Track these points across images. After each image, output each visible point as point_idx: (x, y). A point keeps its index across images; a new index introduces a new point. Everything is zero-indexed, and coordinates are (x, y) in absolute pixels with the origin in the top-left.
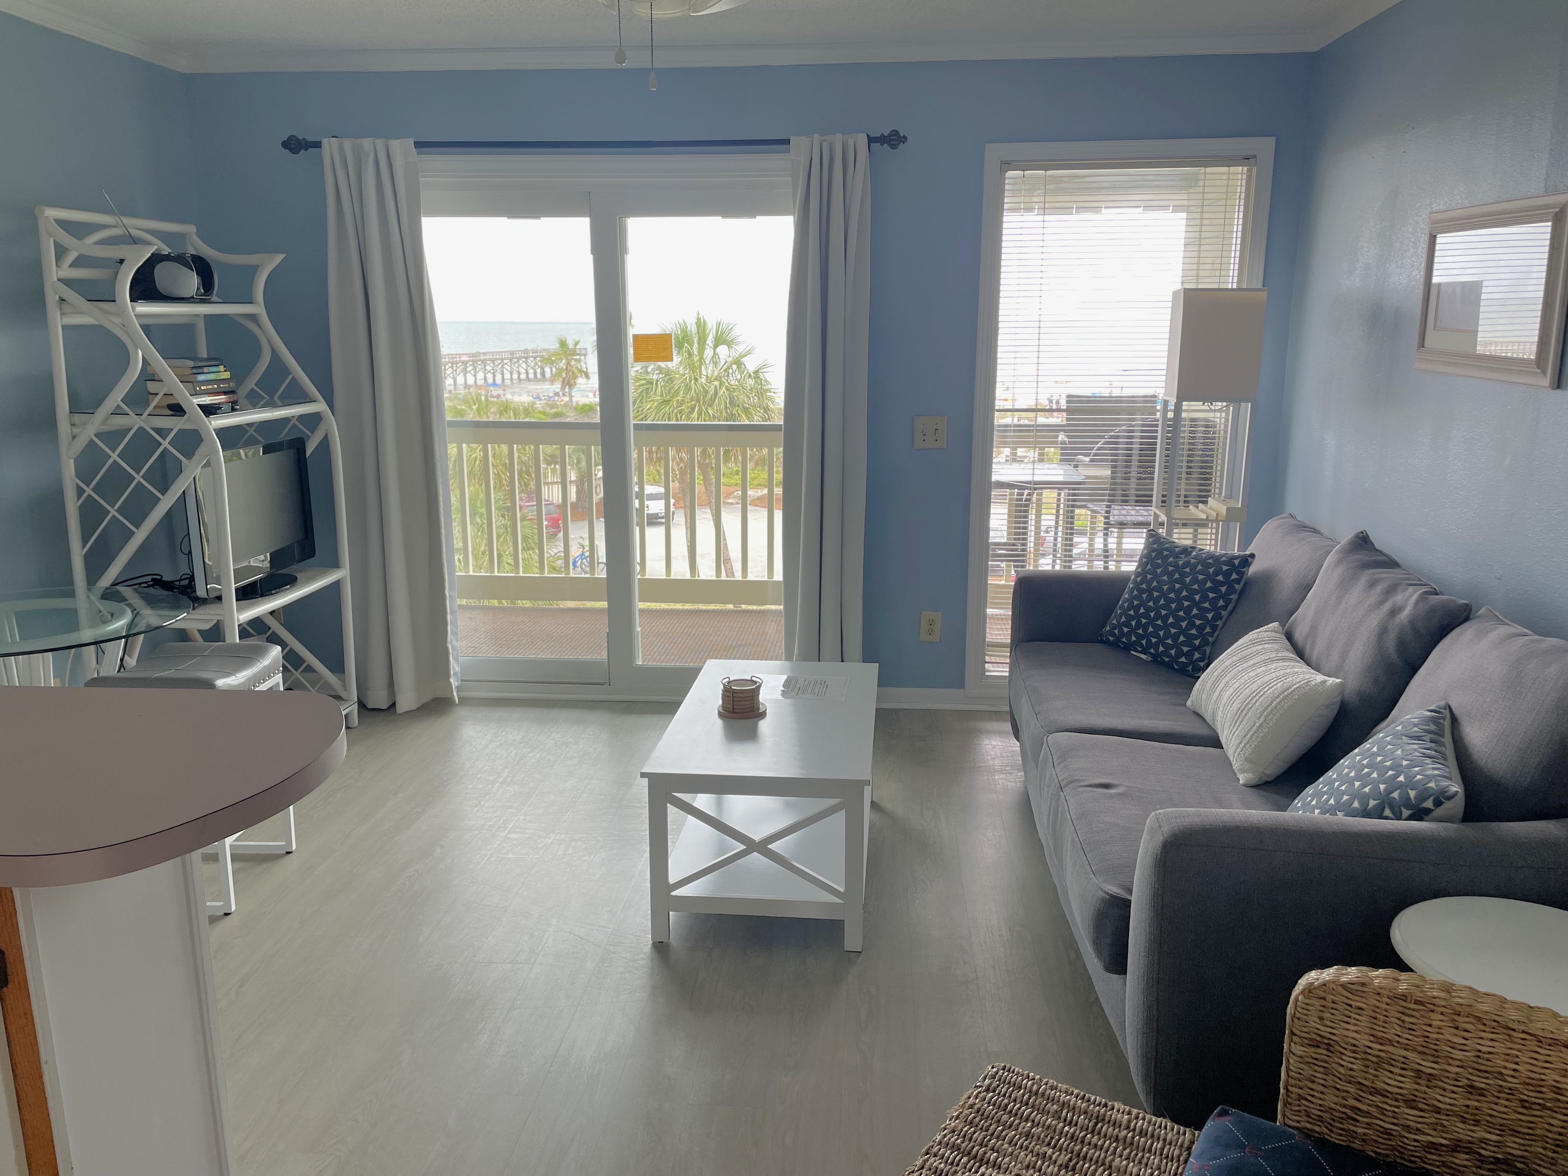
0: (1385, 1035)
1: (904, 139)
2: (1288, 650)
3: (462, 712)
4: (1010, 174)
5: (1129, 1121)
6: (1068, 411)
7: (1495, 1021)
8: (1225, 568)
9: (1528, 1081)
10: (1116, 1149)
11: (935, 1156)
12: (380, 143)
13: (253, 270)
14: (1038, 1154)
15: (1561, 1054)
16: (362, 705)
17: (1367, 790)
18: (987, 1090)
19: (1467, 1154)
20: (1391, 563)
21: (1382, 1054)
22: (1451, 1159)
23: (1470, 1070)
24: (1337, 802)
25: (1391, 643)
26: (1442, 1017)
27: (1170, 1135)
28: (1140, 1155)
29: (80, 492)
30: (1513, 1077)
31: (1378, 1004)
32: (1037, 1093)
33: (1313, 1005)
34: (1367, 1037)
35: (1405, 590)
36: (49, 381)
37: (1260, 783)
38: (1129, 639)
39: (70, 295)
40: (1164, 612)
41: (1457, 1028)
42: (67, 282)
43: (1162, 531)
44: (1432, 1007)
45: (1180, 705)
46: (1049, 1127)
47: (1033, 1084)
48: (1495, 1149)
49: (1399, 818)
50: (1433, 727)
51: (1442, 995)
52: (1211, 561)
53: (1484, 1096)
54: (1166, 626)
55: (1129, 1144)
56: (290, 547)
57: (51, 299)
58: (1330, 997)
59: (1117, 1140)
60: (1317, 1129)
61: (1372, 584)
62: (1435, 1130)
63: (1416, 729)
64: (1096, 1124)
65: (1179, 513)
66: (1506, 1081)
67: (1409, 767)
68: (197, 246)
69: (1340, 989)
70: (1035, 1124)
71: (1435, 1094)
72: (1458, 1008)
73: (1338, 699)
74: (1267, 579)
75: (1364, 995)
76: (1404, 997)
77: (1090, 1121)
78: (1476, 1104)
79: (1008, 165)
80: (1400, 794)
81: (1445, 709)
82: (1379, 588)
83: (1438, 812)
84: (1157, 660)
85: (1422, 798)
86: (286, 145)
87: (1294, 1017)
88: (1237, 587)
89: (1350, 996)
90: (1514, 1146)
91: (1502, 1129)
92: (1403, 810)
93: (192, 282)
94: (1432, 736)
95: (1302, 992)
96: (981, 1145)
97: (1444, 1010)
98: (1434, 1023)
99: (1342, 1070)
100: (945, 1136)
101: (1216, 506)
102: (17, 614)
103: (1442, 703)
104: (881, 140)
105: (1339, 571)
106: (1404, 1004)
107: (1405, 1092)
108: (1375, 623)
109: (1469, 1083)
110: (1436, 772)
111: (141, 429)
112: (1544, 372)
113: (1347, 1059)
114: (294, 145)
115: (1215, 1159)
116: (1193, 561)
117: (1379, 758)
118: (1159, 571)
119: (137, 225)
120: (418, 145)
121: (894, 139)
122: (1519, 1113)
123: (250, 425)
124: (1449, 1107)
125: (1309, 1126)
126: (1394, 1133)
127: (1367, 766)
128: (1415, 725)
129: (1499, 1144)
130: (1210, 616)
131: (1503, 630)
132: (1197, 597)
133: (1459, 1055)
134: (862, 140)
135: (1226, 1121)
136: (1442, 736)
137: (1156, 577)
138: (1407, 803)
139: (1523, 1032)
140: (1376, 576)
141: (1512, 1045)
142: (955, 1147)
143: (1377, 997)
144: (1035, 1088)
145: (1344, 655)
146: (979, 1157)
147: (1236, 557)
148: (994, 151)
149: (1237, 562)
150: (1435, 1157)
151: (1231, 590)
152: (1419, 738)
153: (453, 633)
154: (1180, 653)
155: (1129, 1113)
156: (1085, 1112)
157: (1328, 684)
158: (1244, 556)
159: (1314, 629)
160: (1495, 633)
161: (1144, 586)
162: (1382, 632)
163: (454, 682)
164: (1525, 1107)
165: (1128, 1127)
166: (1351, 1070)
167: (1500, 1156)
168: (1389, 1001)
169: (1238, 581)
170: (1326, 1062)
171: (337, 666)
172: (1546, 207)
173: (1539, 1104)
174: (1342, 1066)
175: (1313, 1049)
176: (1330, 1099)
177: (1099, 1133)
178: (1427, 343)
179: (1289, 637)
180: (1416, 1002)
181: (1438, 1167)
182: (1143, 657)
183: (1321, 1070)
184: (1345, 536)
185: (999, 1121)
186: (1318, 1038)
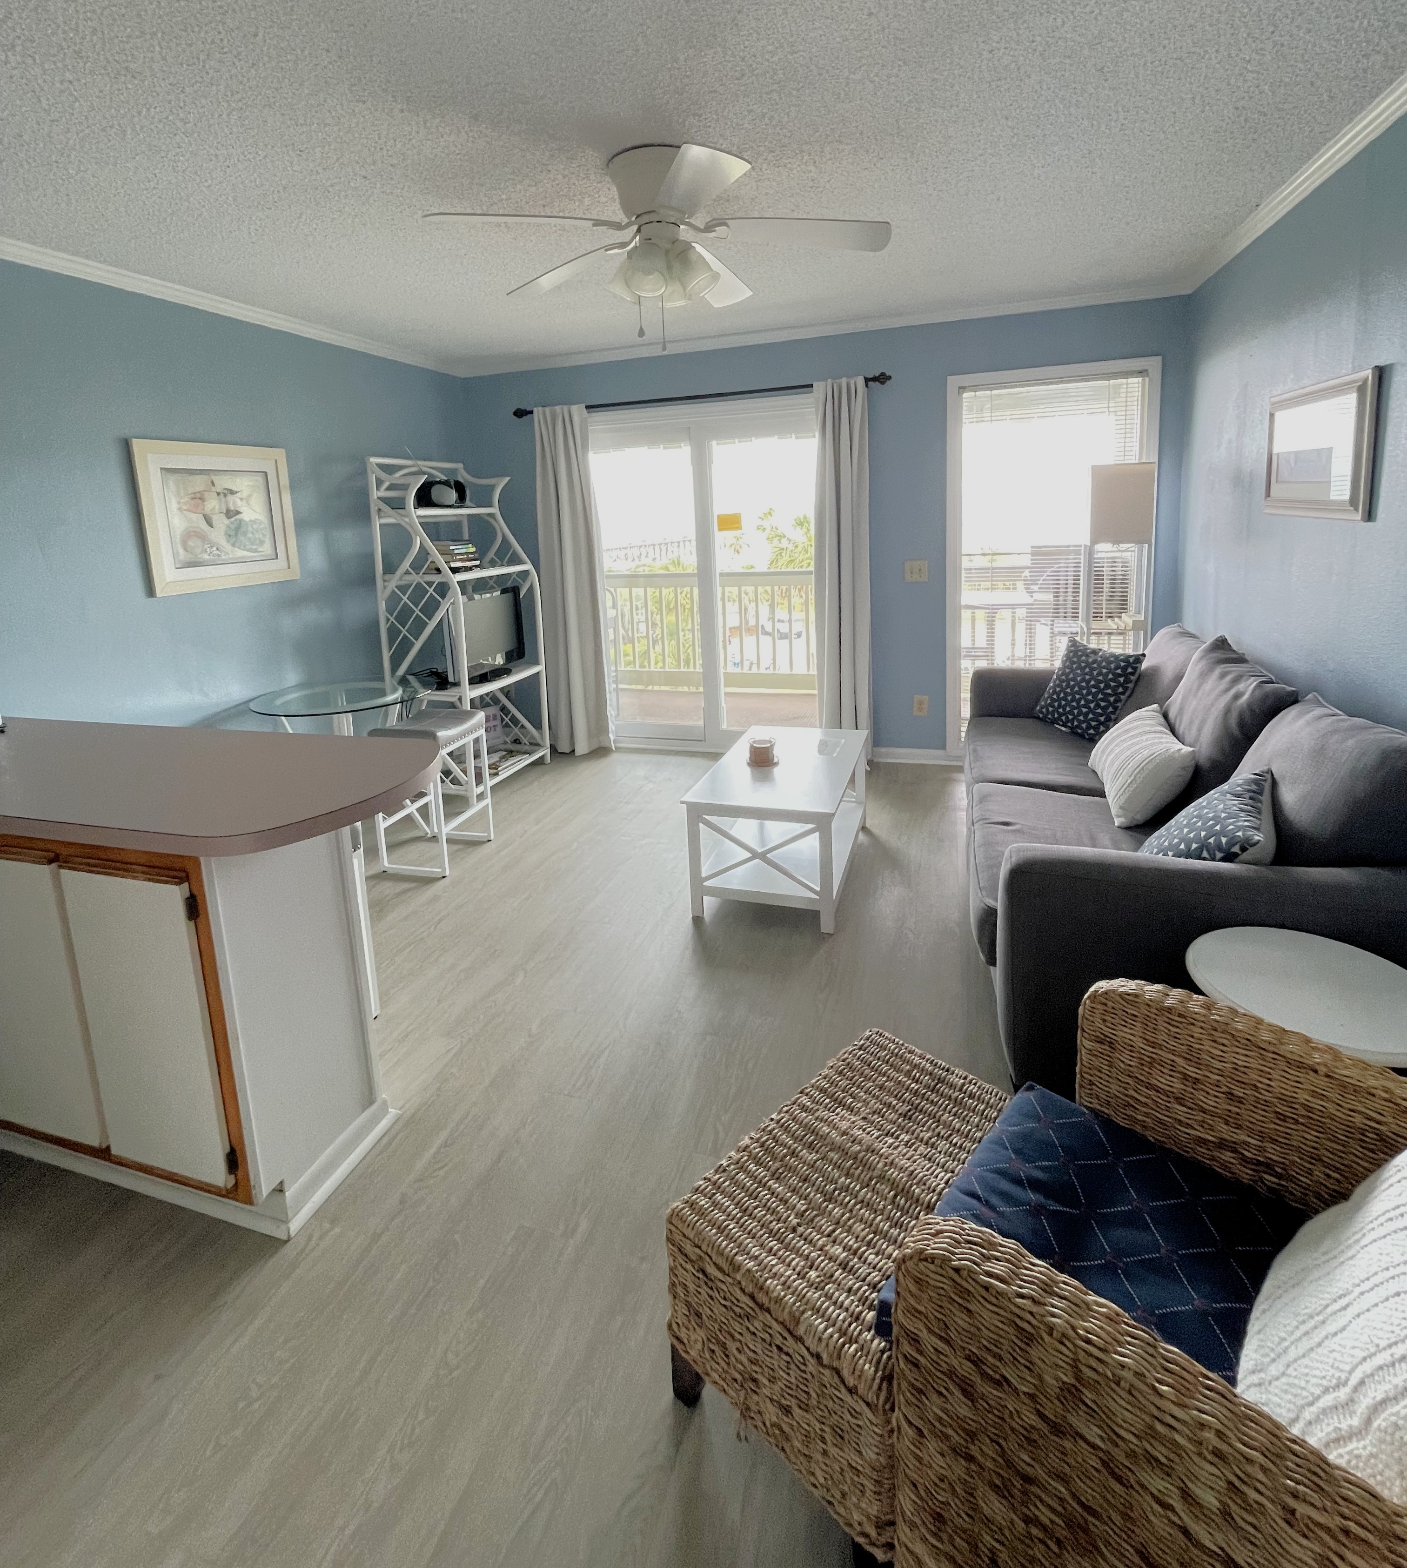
0: (1155, 1040)
1: (890, 378)
2: (1161, 725)
3: (615, 757)
4: (965, 395)
5: (963, 1085)
6: (1033, 554)
7: (1248, 1040)
8: (1122, 664)
9: (1279, 1096)
10: (948, 1105)
11: (807, 1095)
12: (566, 408)
13: (492, 488)
14: (885, 1104)
15: (1308, 1077)
16: (554, 749)
17: (1192, 835)
18: (860, 1049)
19: (1232, 1152)
20: (1240, 660)
21: (1154, 1056)
22: (1219, 1154)
23: (1229, 1080)
24: (1170, 844)
25: (1233, 721)
26: (1202, 1031)
27: (992, 1100)
28: (965, 1113)
29: (388, 620)
30: (1268, 1091)
31: (1148, 1014)
32: (897, 1055)
33: (1098, 1009)
34: (1140, 1040)
35: (1247, 680)
36: (371, 557)
37: (1132, 825)
38: (1053, 716)
39: (385, 508)
40: (1077, 697)
41: (1215, 1041)
42: (384, 500)
43: (1078, 639)
44: (1193, 1021)
45: (1082, 765)
46: (900, 1082)
47: (895, 1048)
48: (1256, 1152)
49: (1213, 860)
50: (1254, 787)
51: (1202, 1011)
52: (1112, 659)
53: (1242, 1103)
54: (1079, 707)
55: (957, 1102)
56: (513, 650)
57: (373, 509)
58: (1110, 1004)
59: (950, 1098)
60: (1106, 1111)
61: (1223, 676)
62: (1203, 1127)
63: (1239, 788)
64: (937, 1084)
65: (1096, 625)
66: (1260, 1093)
67: (1226, 818)
68: (463, 476)
69: (1118, 998)
70: (889, 1079)
71: (1200, 1095)
72: (1215, 1025)
73: (1193, 762)
74: (1154, 671)
75: (1137, 1005)
76: (1169, 1010)
77: (933, 1081)
78: (1238, 1110)
79: (962, 389)
80: (1215, 840)
81: (1267, 773)
82: (1229, 678)
83: (1245, 856)
84: (1073, 732)
85: (1231, 843)
86: (515, 414)
87: (1083, 1016)
88: (1132, 678)
89: (1125, 1004)
90: (1273, 1153)
91: (1261, 1136)
92: (1217, 852)
93: (453, 496)
94: (1252, 794)
95: (1089, 997)
96: (843, 1091)
97: (1203, 1025)
98: (1196, 1035)
99: (1122, 1065)
100: (818, 1081)
101: (1127, 620)
102: (347, 691)
103: (1265, 768)
104: (875, 379)
105: (1200, 666)
106: (1170, 1016)
107: (1175, 1091)
108: (1223, 705)
109: (1228, 1090)
110: (1246, 824)
111: (419, 584)
112: (1357, 510)
113: (1125, 1057)
114: (520, 413)
115: (1014, 1125)
116: (1099, 659)
117: (1206, 811)
118: (1075, 666)
119: (424, 465)
120: (587, 407)
121: (882, 379)
122: (1275, 1123)
123: (490, 578)
124: (1213, 1109)
125: (1099, 1107)
126: (1168, 1124)
127: (1196, 817)
128: (1238, 786)
129: (1261, 1149)
130: (1112, 699)
131: (1319, 711)
132: (1102, 686)
133: (1219, 1065)
134: (860, 381)
135: (1031, 1095)
136: (1261, 794)
137: (1072, 670)
138: (1219, 848)
139: (1274, 1053)
140: (1226, 670)
141: (1264, 1063)
142: (823, 1090)
143: (1147, 1008)
144: (896, 1051)
145: (1200, 730)
146: (839, 1100)
147: (1131, 656)
148: (954, 382)
149: (1131, 660)
150: (1204, 1151)
151: (1128, 681)
152: (1239, 796)
153: (611, 705)
154: (1089, 727)
155: (965, 1078)
156: (931, 1074)
157: (1183, 751)
158: (1138, 655)
159: (1181, 710)
160: (1312, 713)
161: (1064, 677)
162: (1227, 711)
163: (612, 737)
164: (1280, 1119)
165: (961, 1090)
166: (1130, 1066)
167: (1261, 1159)
168: (1156, 1012)
169: (1132, 674)
170: (1109, 1056)
171: (538, 726)
172: (1354, 382)
173: (1293, 1119)
174: (1123, 1062)
175: (1098, 1045)
176: (1114, 1088)
177: (938, 1092)
178: (1272, 493)
179: (1166, 716)
180: (1180, 1015)
181: (1208, 1159)
182: (1063, 729)
183: (1107, 1063)
184: (1210, 640)
185: (862, 1074)
186: (1102, 1036)
